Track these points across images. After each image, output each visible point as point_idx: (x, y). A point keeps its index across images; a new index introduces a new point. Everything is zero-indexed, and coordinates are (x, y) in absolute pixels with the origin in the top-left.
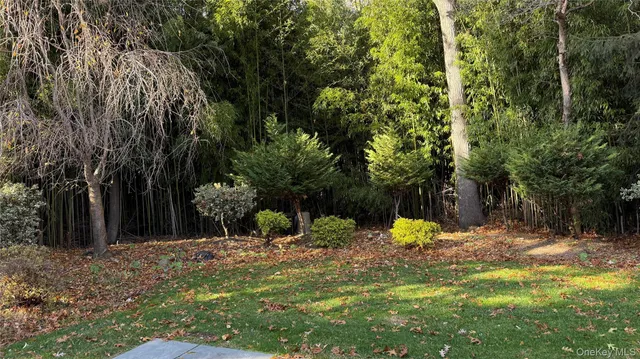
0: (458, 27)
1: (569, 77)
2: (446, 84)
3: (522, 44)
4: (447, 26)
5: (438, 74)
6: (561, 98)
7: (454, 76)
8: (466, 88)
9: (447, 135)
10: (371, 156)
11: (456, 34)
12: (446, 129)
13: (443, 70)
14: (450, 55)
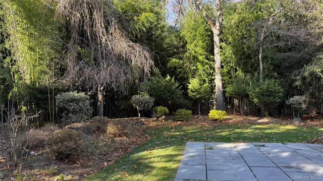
0: (221, 40)
1: (263, 63)
2: (214, 61)
3: (246, 50)
4: (216, 39)
5: (212, 57)
6: (260, 70)
7: (218, 58)
8: (222, 63)
9: (214, 80)
10: (190, 86)
11: (220, 43)
12: (213, 78)
13: (214, 55)
14: (217, 50)
